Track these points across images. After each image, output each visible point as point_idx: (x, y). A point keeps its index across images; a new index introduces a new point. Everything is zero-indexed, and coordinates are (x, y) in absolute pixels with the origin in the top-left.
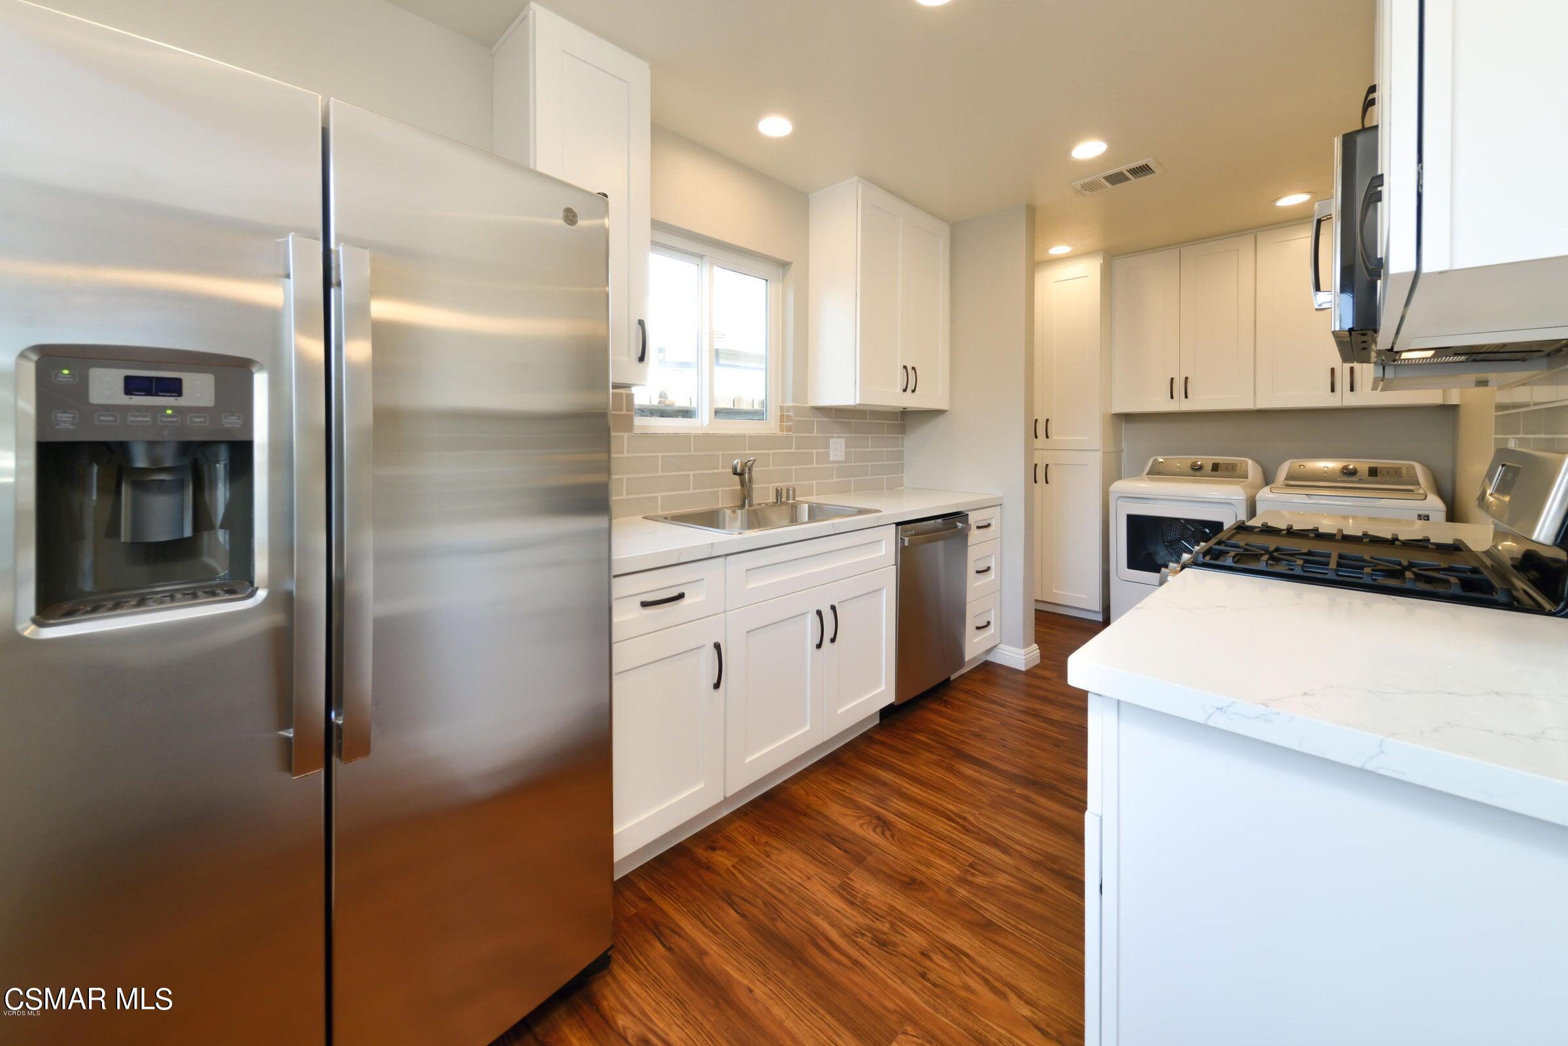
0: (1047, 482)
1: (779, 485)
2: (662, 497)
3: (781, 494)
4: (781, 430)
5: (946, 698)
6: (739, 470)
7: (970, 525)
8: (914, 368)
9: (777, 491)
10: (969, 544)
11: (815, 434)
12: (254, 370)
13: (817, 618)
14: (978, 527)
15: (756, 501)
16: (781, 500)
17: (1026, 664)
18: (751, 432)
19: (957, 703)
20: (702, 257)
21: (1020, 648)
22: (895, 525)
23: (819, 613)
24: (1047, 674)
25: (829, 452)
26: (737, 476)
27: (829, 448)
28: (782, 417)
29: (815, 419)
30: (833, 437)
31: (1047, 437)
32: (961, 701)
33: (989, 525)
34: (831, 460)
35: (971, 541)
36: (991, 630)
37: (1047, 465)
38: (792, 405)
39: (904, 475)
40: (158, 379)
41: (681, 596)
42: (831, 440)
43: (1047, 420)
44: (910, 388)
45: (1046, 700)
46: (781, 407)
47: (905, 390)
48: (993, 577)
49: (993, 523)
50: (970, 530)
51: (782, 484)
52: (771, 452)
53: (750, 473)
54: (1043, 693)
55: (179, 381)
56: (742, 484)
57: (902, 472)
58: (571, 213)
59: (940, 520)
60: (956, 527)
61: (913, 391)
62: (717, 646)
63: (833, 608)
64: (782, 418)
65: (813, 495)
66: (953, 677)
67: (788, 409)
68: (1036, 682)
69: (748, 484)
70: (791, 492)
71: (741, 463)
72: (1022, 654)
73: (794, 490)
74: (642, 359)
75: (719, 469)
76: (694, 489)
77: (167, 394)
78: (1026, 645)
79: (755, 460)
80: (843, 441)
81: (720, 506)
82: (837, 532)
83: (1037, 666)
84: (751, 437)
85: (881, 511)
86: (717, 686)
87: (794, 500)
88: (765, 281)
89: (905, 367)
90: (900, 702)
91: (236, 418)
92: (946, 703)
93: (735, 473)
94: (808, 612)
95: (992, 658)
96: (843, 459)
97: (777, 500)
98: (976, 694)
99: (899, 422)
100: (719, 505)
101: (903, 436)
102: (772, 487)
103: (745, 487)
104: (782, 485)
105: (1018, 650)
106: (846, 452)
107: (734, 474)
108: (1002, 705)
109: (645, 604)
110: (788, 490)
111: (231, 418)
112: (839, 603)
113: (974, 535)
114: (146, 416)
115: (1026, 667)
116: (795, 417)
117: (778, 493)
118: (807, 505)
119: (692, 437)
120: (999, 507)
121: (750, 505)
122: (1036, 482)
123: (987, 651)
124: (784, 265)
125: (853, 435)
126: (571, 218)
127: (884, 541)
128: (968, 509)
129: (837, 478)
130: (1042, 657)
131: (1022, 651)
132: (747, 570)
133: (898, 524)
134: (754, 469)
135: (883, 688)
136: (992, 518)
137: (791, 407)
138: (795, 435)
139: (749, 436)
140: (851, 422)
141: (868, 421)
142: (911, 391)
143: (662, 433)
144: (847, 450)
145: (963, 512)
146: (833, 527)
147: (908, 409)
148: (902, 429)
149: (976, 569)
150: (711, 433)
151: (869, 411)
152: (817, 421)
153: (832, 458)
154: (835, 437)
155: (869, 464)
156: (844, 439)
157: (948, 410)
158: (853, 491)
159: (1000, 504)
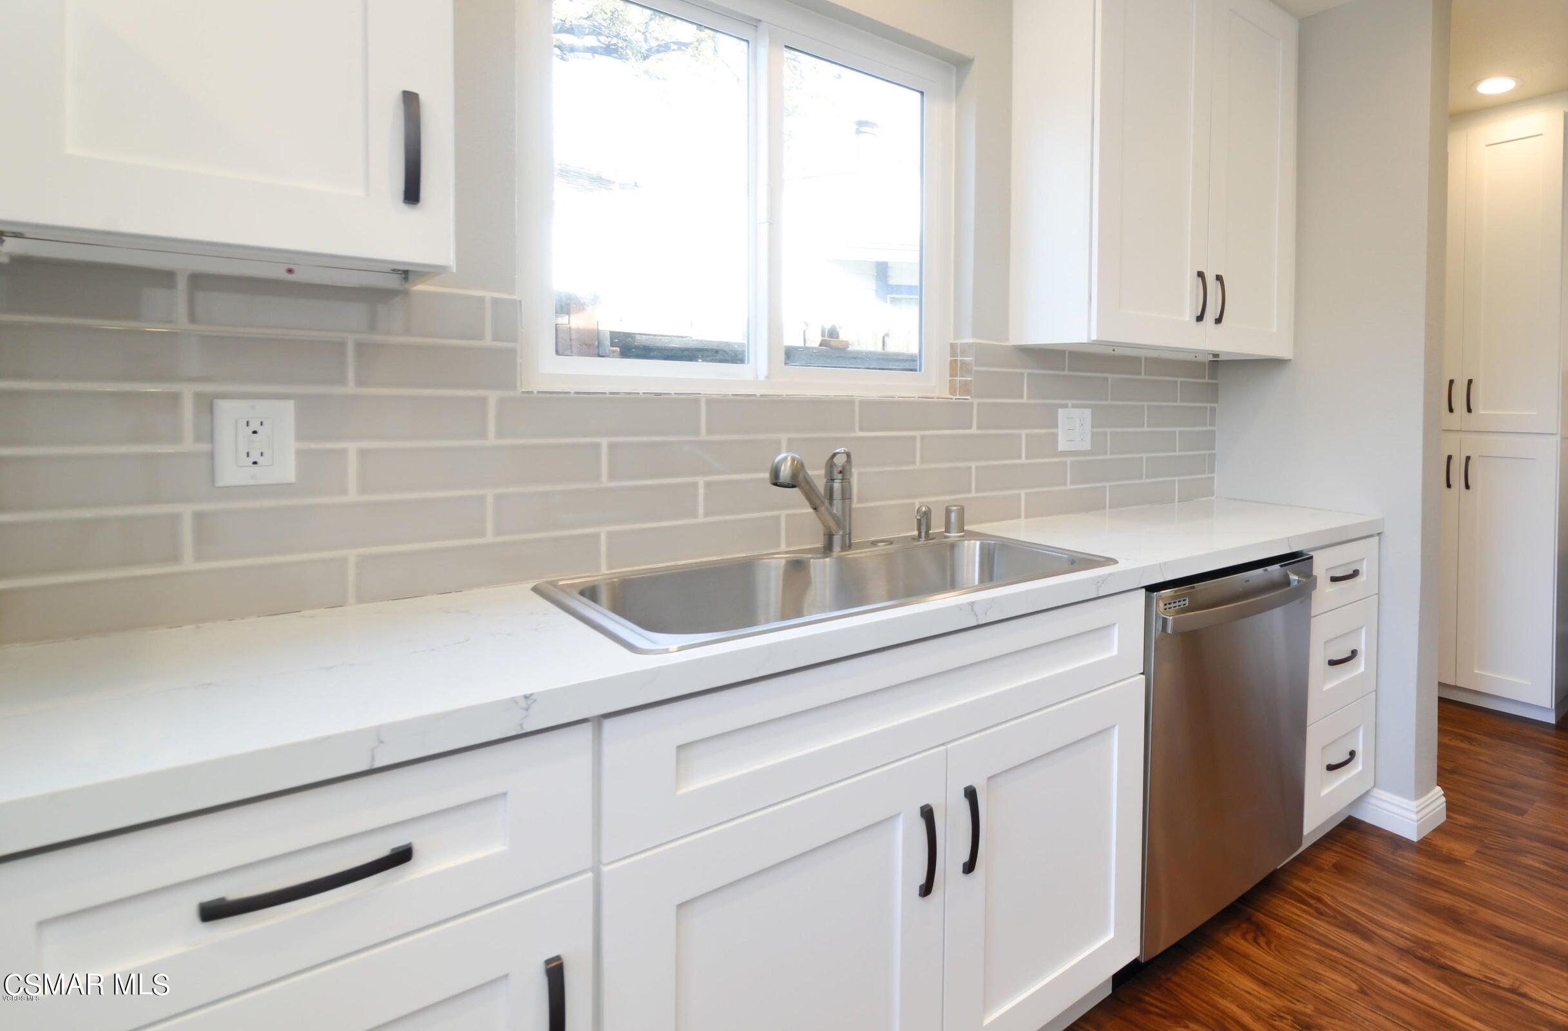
0: (1467, 487)
2: (610, 535)
4: (953, 391)
5: (1259, 918)
7: (1317, 575)
8: (1219, 278)
9: (923, 515)
10: (1314, 612)
11: (1025, 400)
14: (1334, 579)
15: (862, 536)
16: (927, 533)
17: (1419, 828)
18: (874, 395)
19: (1281, 930)
20: (754, 24)
21: (1409, 799)
22: (1144, 589)
23: (929, 812)
24: (1458, 848)
25: (1056, 435)
27: (1057, 427)
28: (953, 364)
29: (1026, 371)
30: (1066, 406)
31: (1469, 410)
32: (1287, 922)
33: (1355, 573)
34: (1060, 449)
35: (1318, 605)
36: (1357, 767)
37: (1468, 458)
38: (971, 340)
39: (1215, 475)
41: (402, 856)
42: (1061, 412)
43: (1470, 382)
44: (1210, 314)
45: (1453, 919)
46: (951, 347)
47: (1200, 318)
48: (1361, 671)
49: (1364, 568)
50: (1314, 587)
52: (917, 434)
53: (841, 479)
54: (1444, 898)
57: (1212, 470)
60: (1289, 581)
61: (1218, 321)
62: (551, 972)
63: (967, 794)
64: (953, 368)
67: (965, 349)
68: (1437, 871)
70: (953, 516)
71: (793, 459)
72: (1412, 811)
73: (961, 512)
74: (410, 196)
76: (707, 514)
78: (1421, 791)
80: (1087, 413)
82: (984, 621)
83: (1439, 830)
84: (866, 404)
85: (1115, 562)
87: (963, 531)
88: (919, 94)
89: (1201, 275)
92: (1259, 932)
93: (783, 482)
94: (901, 814)
95: (1358, 814)
96: (1087, 446)
97: (919, 532)
98: (1319, 906)
99: (1207, 380)
100: (779, 546)
101: (1214, 405)
104: (936, 501)
105: (1406, 801)
106: (1093, 434)
107: (775, 484)
108: (1366, 935)
109: (213, 912)
110: (948, 512)
112: (986, 781)
113: (1325, 594)
115: (1418, 836)
116: (977, 364)
117: (924, 520)
118: (984, 546)
120: (1377, 538)
121: (847, 546)
122: (1449, 486)
123: (1346, 805)
124: (959, 64)
125: (1109, 402)
127: (1116, 630)
128: (1313, 546)
129: (1072, 483)
130: (1450, 807)
131: (1413, 805)
133: (1151, 589)
135: (1111, 936)
136: (1361, 560)
137: (970, 345)
138: (976, 401)
139: (861, 403)
140: (1107, 379)
141: (1143, 377)
142: (1214, 321)
143: (610, 393)
144: (1095, 430)
145: (1304, 552)
146: (973, 610)
147: (1221, 358)
148: (1213, 393)
149: (1328, 659)
150: (758, 395)
151: (1146, 359)
152: (1029, 375)
153: (1062, 446)
154: (1070, 405)
155: (1144, 456)
156: (1090, 410)
157: (1290, 360)
158: (1107, 507)
159: (1379, 534)
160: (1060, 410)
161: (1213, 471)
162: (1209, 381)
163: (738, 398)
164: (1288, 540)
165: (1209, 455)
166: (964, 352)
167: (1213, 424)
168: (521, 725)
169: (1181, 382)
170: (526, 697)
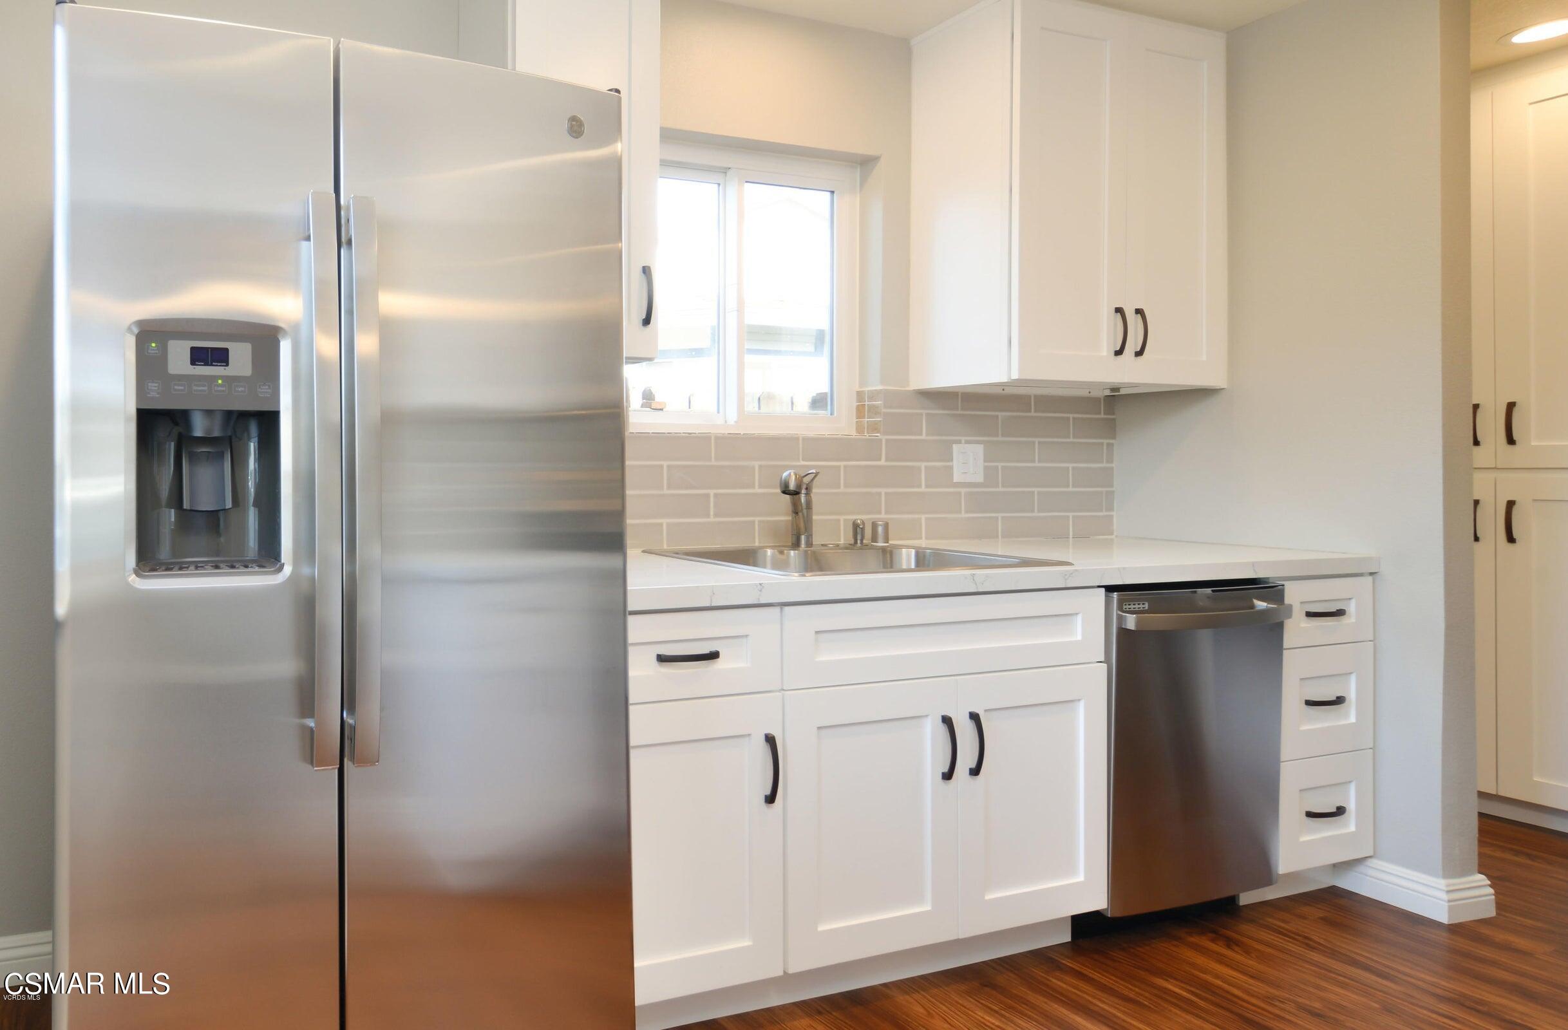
0: (1511, 542)
1: (859, 518)
2: (668, 525)
3: (863, 529)
4: (860, 429)
5: (1229, 933)
6: (792, 486)
7: (1290, 606)
8: (1139, 312)
9: (856, 526)
10: (1286, 644)
11: (924, 437)
12: (280, 339)
13: (943, 730)
14: (1309, 614)
15: (817, 540)
16: (862, 541)
17: (1453, 911)
20: (725, 171)
21: (1434, 876)
22: (1103, 589)
23: (947, 721)
25: (951, 468)
26: (788, 497)
27: (952, 460)
28: (860, 409)
29: (924, 412)
30: (959, 442)
31: (1510, 444)
33: (1340, 613)
34: (955, 480)
35: (1289, 639)
36: (1349, 825)
37: (1510, 504)
38: (880, 387)
39: (1114, 513)
40: (213, 349)
41: (714, 656)
42: (955, 447)
43: (1511, 407)
44: (1133, 345)
46: (858, 393)
47: (1118, 353)
48: (1352, 719)
49: (1351, 608)
50: (1290, 616)
51: (864, 517)
52: (842, 464)
53: (808, 494)
55: (226, 351)
56: (796, 512)
58: (577, 121)
59: (1209, 591)
60: (1253, 607)
61: (1139, 355)
62: (770, 740)
63: (974, 717)
64: (860, 411)
65: (921, 538)
66: (1246, 899)
67: (873, 395)
69: (805, 511)
70: (880, 529)
71: (796, 475)
72: (1438, 890)
73: (887, 529)
74: (647, 321)
75: (754, 487)
76: (715, 516)
77: (219, 364)
78: (1452, 869)
79: (817, 474)
80: (980, 449)
81: (757, 544)
82: (981, 590)
83: (1486, 921)
84: (807, 440)
85: (1070, 565)
86: (771, 799)
87: (888, 542)
88: (829, 194)
89: (1119, 310)
90: (1118, 914)
91: (267, 387)
92: (1229, 942)
93: (786, 491)
94: (927, 716)
95: (1348, 883)
96: (979, 478)
97: (856, 542)
98: (1309, 943)
99: (1102, 416)
100: (755, 543)
101: (1111, 441)
102: (844, 522)
103: (800, 514)
105: (1427, 878)
106: (986, 468)
107: (784, 492)
109: (662, 659)
110: (874, 526)
111: (264, 387)
112: (986, 711)
113: (1297, 630)
114: (204, 386)
115: (1451, 919)
116: (885, 407)
117: (857, 529)
118: (913, 552)
119: (713, 438)
120: (1370, 578)
121: (809, 544)
122: (1477, 538)
123: (1334, 866)
124: (865, 163)
125: (1000, 439)
126: (575, 128)
127: (1079, 617)
128: (1283, 575)
129: (967, 512)
130: (1501, 904)
131: (1442, 883)
132: (817, 632)
133: (1110, 589)
134: (815, 490)
135: (1080, 879)
136: (1347, 599)
137: (878, 392)
138: (884, 438)
139: (804, 439)
140: (997, 416)
141: (1033, 414)
142: (1134, 354)
143: (668, 433)
144: (986, 464)
145: (1271, 581)
146: (974, 580)
147: (1123, 392)
148: (1110, 428)
149: (1305, 699)
150: (742, 433)
151: (1035, 396)
152: (927, 414)
153: (957, 477)
154: (963, 442)
155: (1036, 490)
156: (982, 446)
157: (1223, 389)
158: (1000, 537)
159: (1371, 574)
160: (954, 445)
161: (1111, 509)
162: (1105, 416)
163: (732, 435)
164: (1253, 566)
165: (1107, 492)
166: (872, 397)
167: (1110, 460)
168: (759, 599)
169: (1074, 418)
170: (760, 584)
